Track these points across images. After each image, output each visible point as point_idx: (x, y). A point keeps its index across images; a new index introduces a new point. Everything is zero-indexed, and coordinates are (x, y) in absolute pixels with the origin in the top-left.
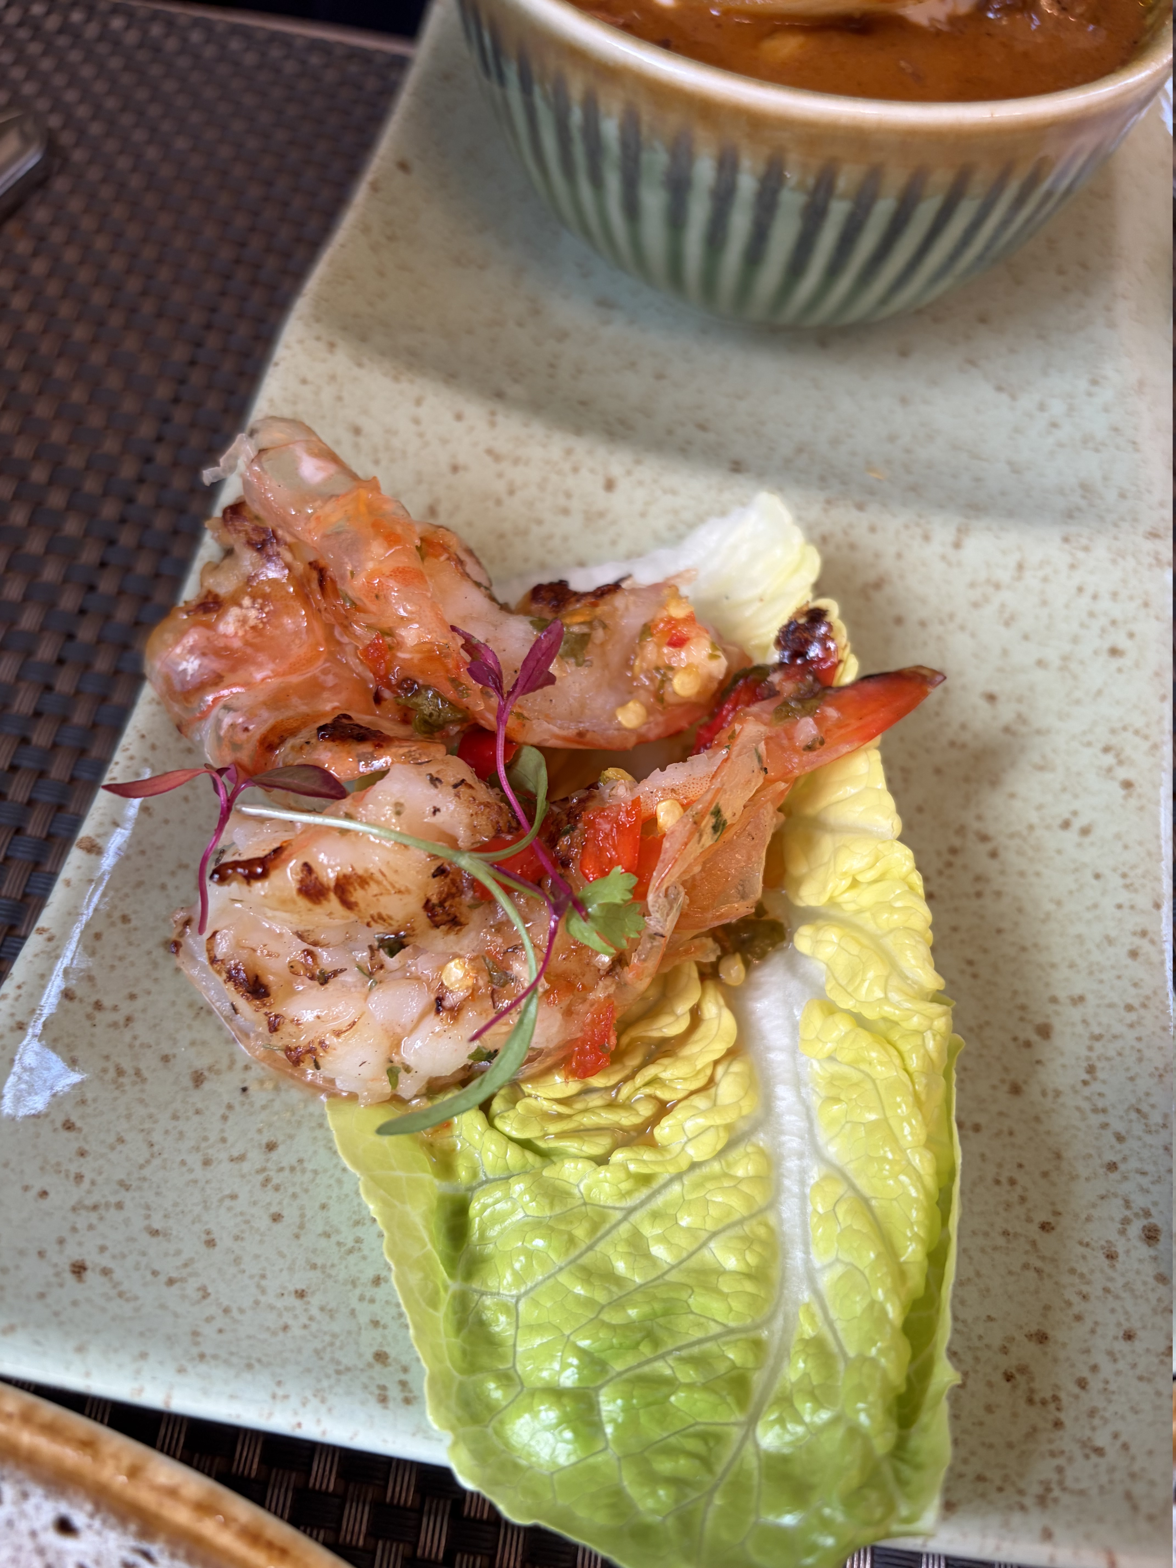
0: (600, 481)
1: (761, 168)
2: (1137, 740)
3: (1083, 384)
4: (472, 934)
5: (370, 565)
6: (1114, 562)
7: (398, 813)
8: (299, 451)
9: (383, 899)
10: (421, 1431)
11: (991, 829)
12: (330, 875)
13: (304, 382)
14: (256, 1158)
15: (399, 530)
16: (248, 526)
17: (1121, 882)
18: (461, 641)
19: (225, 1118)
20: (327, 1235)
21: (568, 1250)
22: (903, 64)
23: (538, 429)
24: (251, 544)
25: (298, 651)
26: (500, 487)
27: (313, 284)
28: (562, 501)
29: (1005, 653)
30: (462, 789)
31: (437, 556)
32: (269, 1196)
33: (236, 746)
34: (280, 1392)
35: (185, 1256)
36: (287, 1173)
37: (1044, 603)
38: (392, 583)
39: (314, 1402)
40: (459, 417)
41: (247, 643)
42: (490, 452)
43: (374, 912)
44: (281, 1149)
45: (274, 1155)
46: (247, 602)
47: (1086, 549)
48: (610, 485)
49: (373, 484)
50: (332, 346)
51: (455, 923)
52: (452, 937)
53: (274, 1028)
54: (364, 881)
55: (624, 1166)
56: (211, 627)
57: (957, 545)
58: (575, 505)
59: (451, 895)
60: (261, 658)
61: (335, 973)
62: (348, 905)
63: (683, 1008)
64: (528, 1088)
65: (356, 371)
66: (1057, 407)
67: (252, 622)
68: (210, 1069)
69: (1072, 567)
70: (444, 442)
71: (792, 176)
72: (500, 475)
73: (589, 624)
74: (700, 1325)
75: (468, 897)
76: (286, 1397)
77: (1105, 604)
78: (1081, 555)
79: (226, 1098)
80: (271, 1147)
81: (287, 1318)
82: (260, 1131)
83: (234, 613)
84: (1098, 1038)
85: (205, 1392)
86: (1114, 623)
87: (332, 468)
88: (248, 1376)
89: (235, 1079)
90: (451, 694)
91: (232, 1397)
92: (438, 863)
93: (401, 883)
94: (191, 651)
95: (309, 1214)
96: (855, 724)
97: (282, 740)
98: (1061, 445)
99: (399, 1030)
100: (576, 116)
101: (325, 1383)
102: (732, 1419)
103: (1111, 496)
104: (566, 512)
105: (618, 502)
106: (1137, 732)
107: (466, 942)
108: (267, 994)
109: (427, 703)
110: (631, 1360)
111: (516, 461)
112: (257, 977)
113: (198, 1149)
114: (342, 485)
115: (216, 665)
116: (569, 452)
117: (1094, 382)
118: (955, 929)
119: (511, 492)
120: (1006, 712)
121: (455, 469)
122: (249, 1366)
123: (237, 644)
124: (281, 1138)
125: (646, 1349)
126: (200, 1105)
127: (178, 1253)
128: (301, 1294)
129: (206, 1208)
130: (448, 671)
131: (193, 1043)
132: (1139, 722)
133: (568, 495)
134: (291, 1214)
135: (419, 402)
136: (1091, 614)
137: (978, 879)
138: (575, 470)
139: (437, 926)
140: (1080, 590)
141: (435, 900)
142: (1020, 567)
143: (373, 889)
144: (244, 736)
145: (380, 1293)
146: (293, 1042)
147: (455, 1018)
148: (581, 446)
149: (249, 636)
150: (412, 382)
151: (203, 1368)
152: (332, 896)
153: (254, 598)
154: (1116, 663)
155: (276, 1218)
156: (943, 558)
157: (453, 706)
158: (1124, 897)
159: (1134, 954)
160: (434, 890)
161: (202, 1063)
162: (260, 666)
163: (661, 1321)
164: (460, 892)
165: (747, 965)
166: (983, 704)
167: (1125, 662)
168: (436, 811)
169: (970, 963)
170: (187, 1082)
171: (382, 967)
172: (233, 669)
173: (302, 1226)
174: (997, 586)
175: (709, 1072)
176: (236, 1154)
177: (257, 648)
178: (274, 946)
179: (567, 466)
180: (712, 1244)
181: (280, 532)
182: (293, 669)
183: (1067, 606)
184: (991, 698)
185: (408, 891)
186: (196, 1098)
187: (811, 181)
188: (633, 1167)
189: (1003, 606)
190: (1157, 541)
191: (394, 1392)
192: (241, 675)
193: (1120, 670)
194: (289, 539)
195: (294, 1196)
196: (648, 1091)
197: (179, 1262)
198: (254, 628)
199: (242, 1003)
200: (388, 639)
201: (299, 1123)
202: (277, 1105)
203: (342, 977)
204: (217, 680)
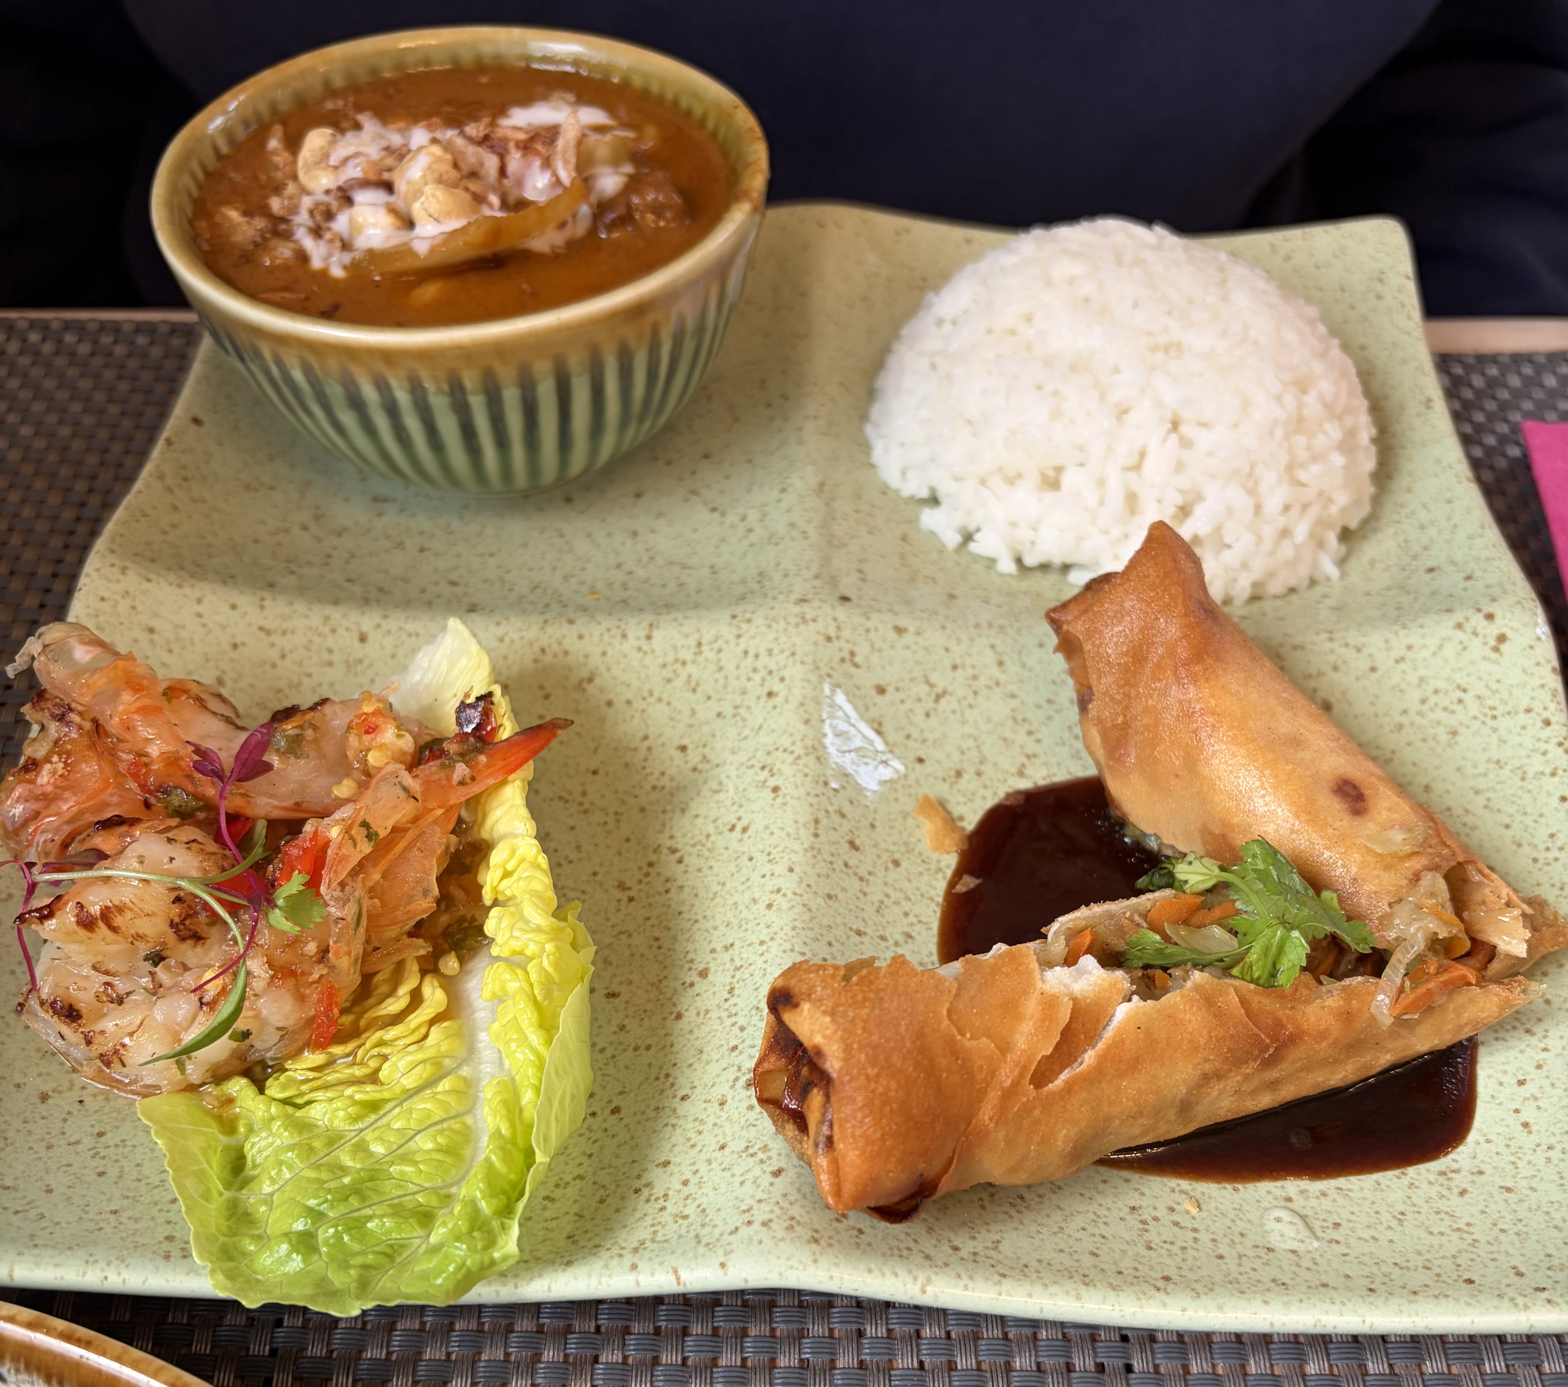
0: (356, 637)
1: (406, 384)
2: (786, 755)
3: (775, 494)
4: (216, 947)
5: (121, 708)
6: (769, 626)
7: (141, 862)
8: (73, 642)
9: (138, 921)
10: (193, 1270)
11: (679, 843)
12: (95, 910)
13: (103, 599)
14: (88, 1142)
15: (145, 682)
16: (49, 705)
17: (766, 858)
18: (191, 748)
19: (65, 1120)
20: (139, 1180)
21: (308, 1156)
22: (525, 286)
23: (300, 606)
24: (54, 717)
25: (93, 784)
26: (273, 654)
27: (110, 528)
28: (326, 656)
29: (693, 712)
30: (194, 845)
31: (178, 698)
32: (97, 1162)
33: (47, 854)
34: (92, 1259)
35: (29, 1199)
36: (112, 1149)
37: (720, 669)
38: (136, 716)
39: (116, 1263)
40: (234, 607)
41: (57, 787)
42: (261, 629)
43: (133, 932)
44: (109, 1135)
45: (102, 1139)
46: (55, 758)
47: (749, 621)
48: (363, 639)
49: (130, 657)
50: (124, 570)
51: (197, 938)
52: (199, 950)
53: (89, 1042)
54: (120, 909)
55: (351, 1097)
56: (32, 782)
57: (649, 637)
58: (336, 658)
59: (188, 916)
60: (67, 794)
61: (128, 994)
62: (114, 929)
63: (404, 990)
64: (288, 1065)
65: (146, 585)
66: (753, 516)
67: (60, 772)
68: (54, 1091)
69: (739, 636)
70: (223, 627)
71: (430, 386)
72: (273, 645)
73: (301, 727)
74: (401, 1187)
75: (203, 917)
76: (96, 1262)
77: (764, 660)
78: (744, 626)
79: (66, 1108)
80: (100, 1135)
81: (103, 1224)
82: (92, 1126)
83: (47, 767)
84: (738, 969)
85: (37, 1264)
86: (770, 672)
87: (97, 650)
88: (69, 1253)
89: (75, 1096)
90: (190, 788)
91: (56, 1265)
92: (176, 894)
93: (147, 908)
94: (18, 801)
95: (126, 1170)
96: (500, 764)
97: (73, 839)
98: (752, 545)
99: (178, 1028)
100: (275, 371)
101: (125, 1253)
102: (415, 1234)
103: (777, 577)
104: (330, 664)
105: (371, 649)
106: (785, 750)
107: (212, 954)
108: (79, 1017)
109: (178, 799)
110: (343, 1209)
111: (284, 633)
112: (71, 1006)
113: (43, 1140)
114: (108, 659)
115: (34, 806)
116: (327, 619)
117: (783, 490)
118: (648, 919)
119: (283, 657)
120: (693, 757)
121: (235, 646)
122: (70, 1248)
123: (49, 789)
124: (108, 1128)
125: (354, 1201)
126: (45, 1114)
127: (24, 1197)
128: (115, 1212)
129: (47, 1172)
130: (183, 770)
131: (40, 1075)
132: (786, 742)
133: (330, 651)
134: (113, 1172)
135: (199, 601)
136: (755, 670)
137: (668, 880)
138: (334, 631)
139: (183, 939)
140: (746, 653)
141: (177, 920)
142: (699, 644)
143: (129, 915)
144: (50, 845)
145: (174, 1207)
146: (103, 1050)
147: (212, 1009)
148: (335, 613)
149: (58, 783)
150: (193, 586)
151: (36, 1251)
152: (101, 924)
153: (60, 755)
154: (772, 702)
155: (101, 1174)
156: (640, 649)
157: (196, 797)
158: (767, 869)
159: (769, 906)
160: (176, 911)
161: (47, 1087)
162: (66, 800)
163: (369, 1184)
164: (196, 913)
165: (462, 961)
166: (678, 754)
167: (778, 700)
168: (172, 859)
169: (657, 939)
170: (36, 1099)
171: (161, 986)
172: (47, 807)
173: (120, 1177)
174: (684, 663)
175: (423, 1031)
176: (72, 1140)
177: (64, 789)
178: (82, 983)
179: (327, 630)
180: (417, 1138)
181: (73, 705)
182: (90, 798)
183: (738, 668)
184: (683, 749)
185: (154, 914)
186: (43, 1109)
187: (445, 387)
188: (358, 1097)
189: (690, 676)
190: (805, 605)
191: (176, 1253)
192: (53, 808)
193: (775, 707)
194: (80, 708)
195: (117, 1161)
196: (375, 1051)
197: (24, 1202)
198: (61, 776)
199: (66, 1030)
200: (145, 759)
201: (124, 1119)
202: (106, 1110)
203: (133, 997)
204: (36, 815)
